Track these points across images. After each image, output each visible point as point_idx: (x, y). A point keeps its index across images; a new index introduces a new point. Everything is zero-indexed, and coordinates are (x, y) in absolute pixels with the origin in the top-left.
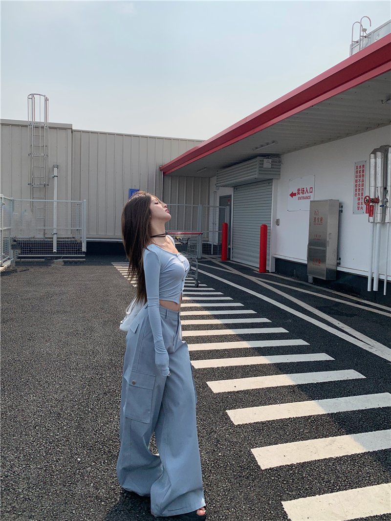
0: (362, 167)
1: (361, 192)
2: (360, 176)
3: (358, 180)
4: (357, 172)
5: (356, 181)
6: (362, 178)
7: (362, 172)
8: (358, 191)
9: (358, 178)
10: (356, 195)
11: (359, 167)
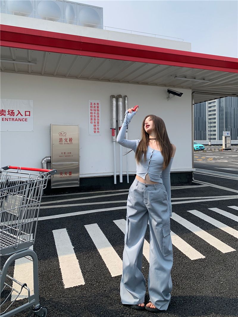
0: (96, 104)
1: (96, 121)
2: (95, 110)
3: (93, 113)
4: (91, 107)
5: (91, 113)
6: (96, 112)
8: (93, 120)
9: (93, 112)
10: (91, 123)
11: (93, 104)
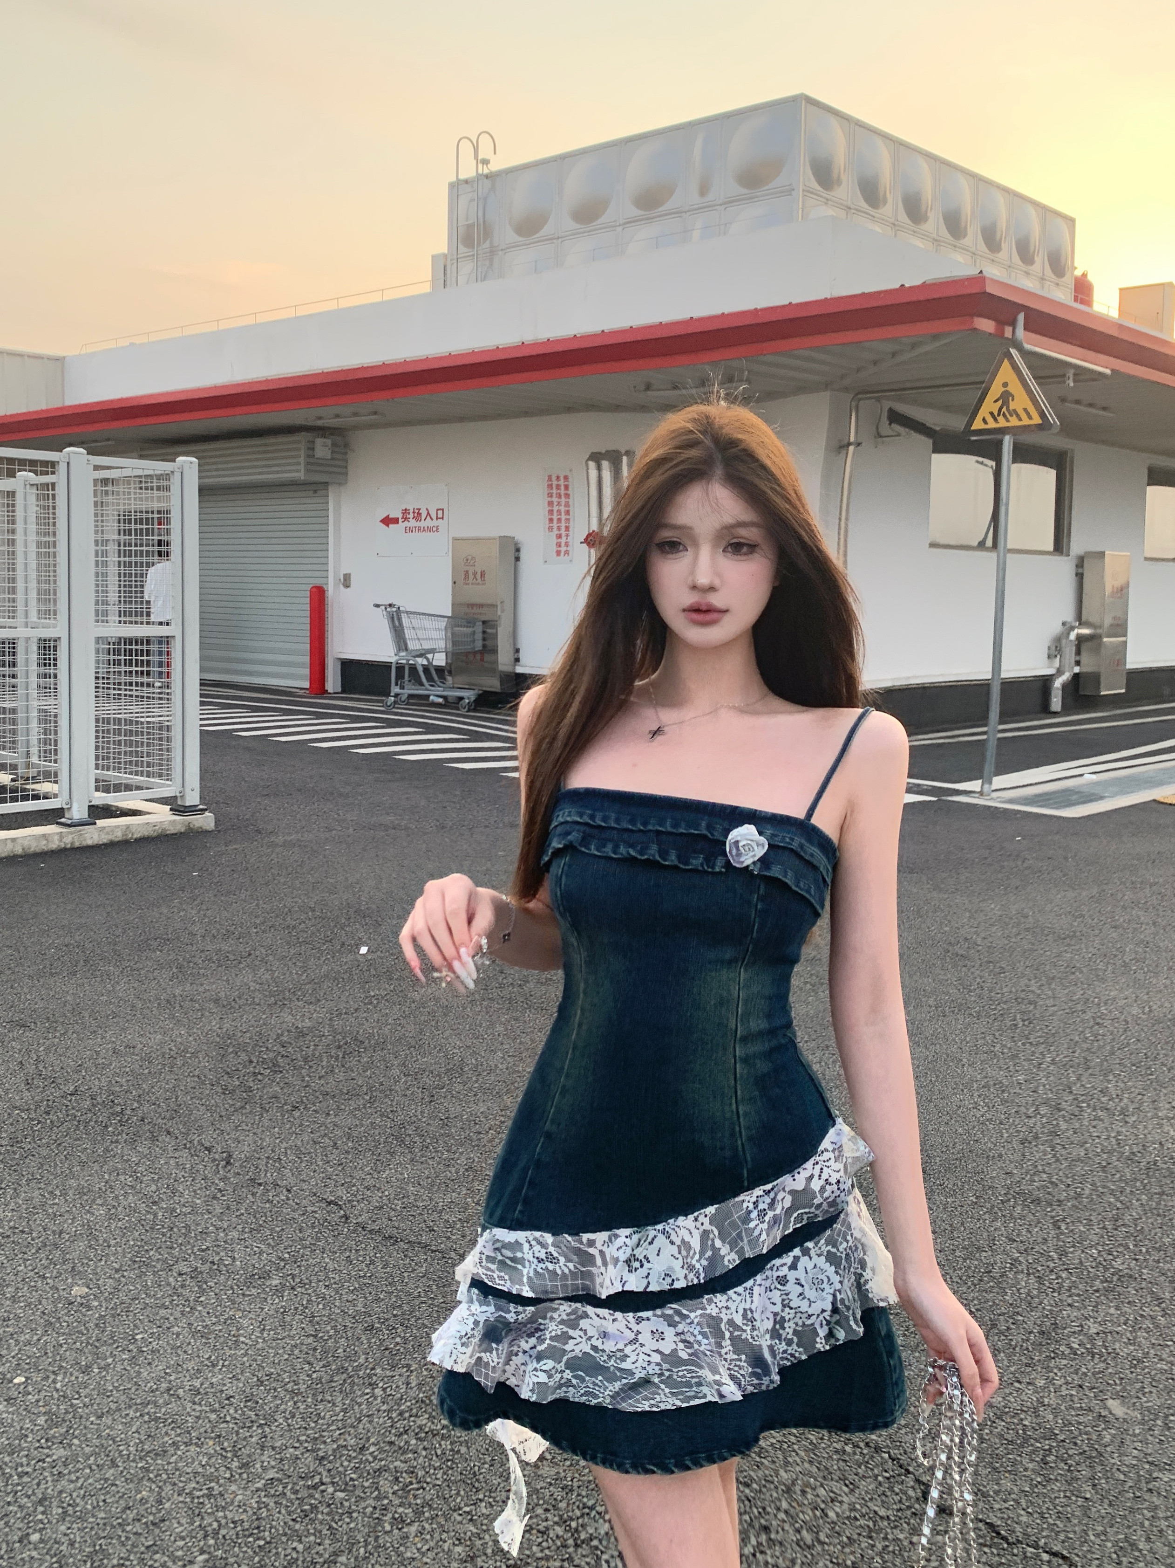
0: (562, 478)
1: (563, 525)
2: (559, 496)
3: (555, 504)
4: (550, 486)
5: (550, 504)
6: (563, 500)
7: (562, 488)
8: (556, 522)
9: (556, 499)
10: (551, 529)
11: (554, 478)
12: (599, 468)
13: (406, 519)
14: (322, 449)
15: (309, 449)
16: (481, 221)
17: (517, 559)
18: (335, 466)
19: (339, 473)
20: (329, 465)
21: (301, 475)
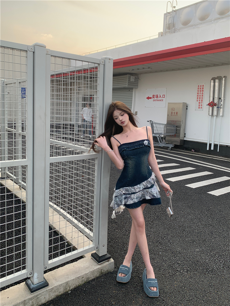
0: (202, 86)
2: (201, 91)
3: (199, 93)
4: (198, 88)
7: (202, 88)
8: (199, 98)
10: (197, 101)
11: (200, 86)
12: (214, 82)
13: (153, 97)
14: (132, 79)
15: (129, 79)
16: (173, 23)
17: (187, 109)
18: (135, 84)
19: (136, 85)
20: (134, 83)
21: (127, 86)
